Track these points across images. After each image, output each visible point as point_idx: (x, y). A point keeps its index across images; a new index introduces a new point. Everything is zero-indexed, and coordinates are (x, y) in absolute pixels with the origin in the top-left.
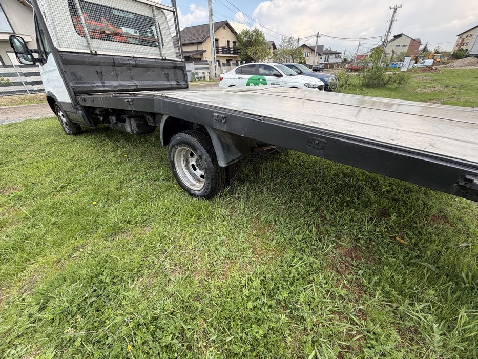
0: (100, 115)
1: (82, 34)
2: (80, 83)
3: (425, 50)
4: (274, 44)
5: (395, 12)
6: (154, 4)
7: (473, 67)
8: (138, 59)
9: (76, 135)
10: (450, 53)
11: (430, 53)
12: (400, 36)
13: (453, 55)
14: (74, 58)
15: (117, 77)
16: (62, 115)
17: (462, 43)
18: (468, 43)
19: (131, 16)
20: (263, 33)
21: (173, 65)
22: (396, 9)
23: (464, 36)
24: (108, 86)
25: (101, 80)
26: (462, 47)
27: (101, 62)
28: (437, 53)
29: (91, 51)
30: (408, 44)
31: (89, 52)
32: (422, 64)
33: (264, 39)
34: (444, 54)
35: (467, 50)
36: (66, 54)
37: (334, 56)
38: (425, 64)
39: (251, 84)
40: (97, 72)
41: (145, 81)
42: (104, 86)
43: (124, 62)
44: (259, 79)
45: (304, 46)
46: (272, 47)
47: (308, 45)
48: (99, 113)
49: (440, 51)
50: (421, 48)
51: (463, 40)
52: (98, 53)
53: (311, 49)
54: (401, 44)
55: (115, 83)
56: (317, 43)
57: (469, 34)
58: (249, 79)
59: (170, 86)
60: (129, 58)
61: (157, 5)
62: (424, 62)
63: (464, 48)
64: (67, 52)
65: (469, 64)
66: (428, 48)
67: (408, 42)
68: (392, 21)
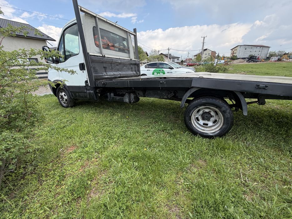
0: (99, 93)
1: (98, 46)
2: (97, 74)
3: (218, 56)
4: (147, 53)
5: (204, 39)
6: (128, 31)
7: (242, 63)
8: (122, 60)
9: (72, 107)
10: (229, 57)
11: (221, 57)
12: (206, 50)
13: (231, 58)
14: (96, 59)
15: (112, 70)
16: (64, 95)
17: (233, 53)
18: (236, 53)
19: (118, 37)
20: (142, 48)
21: (135, 63)
22: (204, 38)
23: (234, 50)
24: (109, 75)
25: (106, 72)
26: (234, 55)
27: (107, 61)
28: (224, 57)
29: (102, 55)
30: (211, 53)
31: (101, 55)
32: (220, 62)
33: (143, 51)
34: (228, 58)
35: (236, 56)
36: (92, 56)
37: (176, 59)
38: (221, 62)
39: (155, 73)
40: (104, 67)
41: (123, 72)
42: (107, 75)
43: (117, 61)
44: (160, 70)
45: (162, 54)
46: (146, 55)
47: (164, 54)
48: (98, 92)
49: (225, 56)
50: (217, 55)
51: (234, 51)
52: (106, 56)
53: (166, 56)
54: (208, 53)
55: (112, 73)
56: (168, 53)
57: (235, 49)
58: (154, 71)
59: (133, 75)
60: (118, 59)
61: (130, 32)
62: (220, 61)
63: (235, 55)
64: (93, 55)
65: (240, 62)
66: (220, 55)
67: (210, 53)
68: (203, 43)
